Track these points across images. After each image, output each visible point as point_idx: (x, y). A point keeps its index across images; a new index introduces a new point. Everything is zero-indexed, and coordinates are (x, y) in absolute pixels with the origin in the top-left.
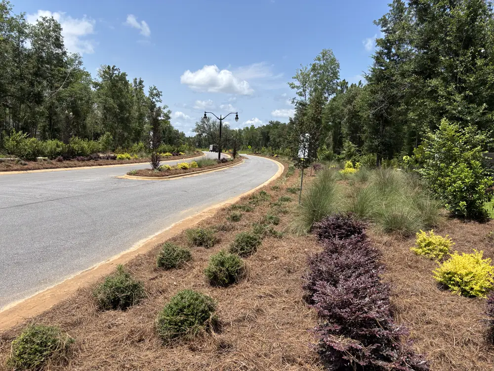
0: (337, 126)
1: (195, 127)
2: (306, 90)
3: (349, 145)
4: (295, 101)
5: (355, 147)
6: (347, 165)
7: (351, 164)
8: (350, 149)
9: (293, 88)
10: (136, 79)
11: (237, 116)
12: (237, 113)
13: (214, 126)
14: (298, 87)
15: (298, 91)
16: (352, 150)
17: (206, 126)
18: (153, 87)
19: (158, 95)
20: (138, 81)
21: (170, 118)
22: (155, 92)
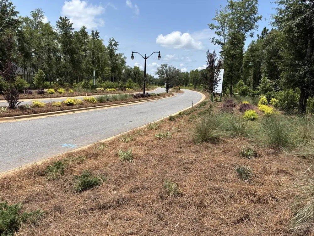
0: (257, 65)
1: (157, 71)
2: (224, 30)
3: (265, 81)
4: (215, 40)
5: (271, 83)
6: (260, 101)
7: (266, 100)
8: (266, 84)
9: (213, 28)
10: (93, 31)
11: (159, 54)
12: (159, 52)
13: (170, 70)
14: (217, 28)
15: (218, 31)
16: (268, 85)
17: (164, 70)
18: (112, 39)
19: (116, 45)
20: (95, 32)
21: (125, 62)
22: (113, 42)
